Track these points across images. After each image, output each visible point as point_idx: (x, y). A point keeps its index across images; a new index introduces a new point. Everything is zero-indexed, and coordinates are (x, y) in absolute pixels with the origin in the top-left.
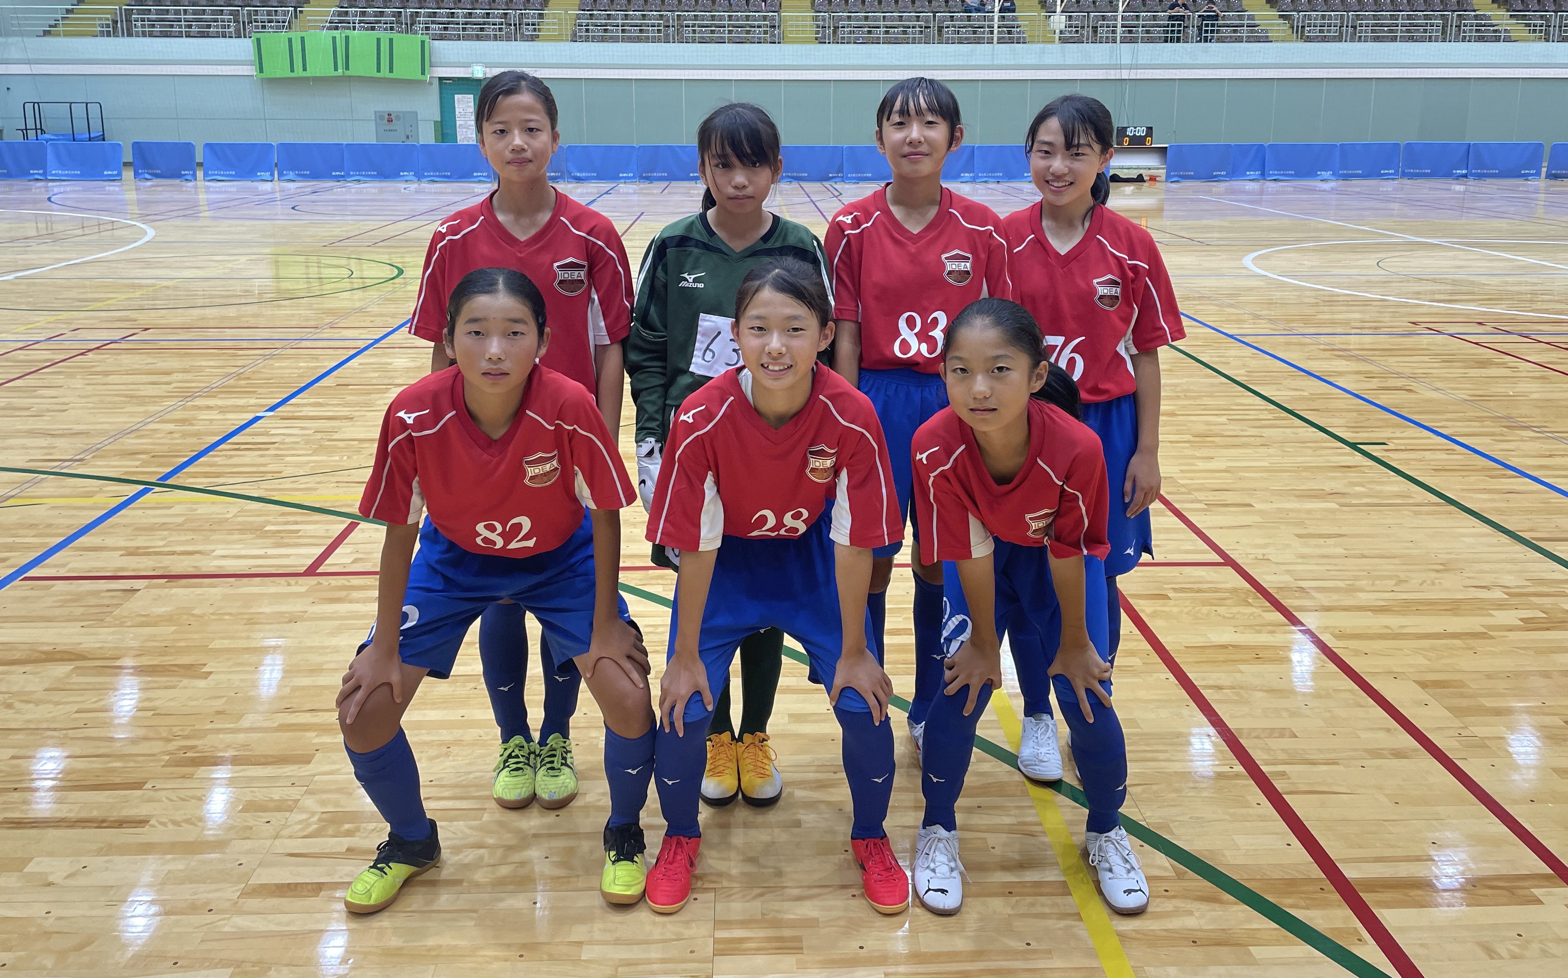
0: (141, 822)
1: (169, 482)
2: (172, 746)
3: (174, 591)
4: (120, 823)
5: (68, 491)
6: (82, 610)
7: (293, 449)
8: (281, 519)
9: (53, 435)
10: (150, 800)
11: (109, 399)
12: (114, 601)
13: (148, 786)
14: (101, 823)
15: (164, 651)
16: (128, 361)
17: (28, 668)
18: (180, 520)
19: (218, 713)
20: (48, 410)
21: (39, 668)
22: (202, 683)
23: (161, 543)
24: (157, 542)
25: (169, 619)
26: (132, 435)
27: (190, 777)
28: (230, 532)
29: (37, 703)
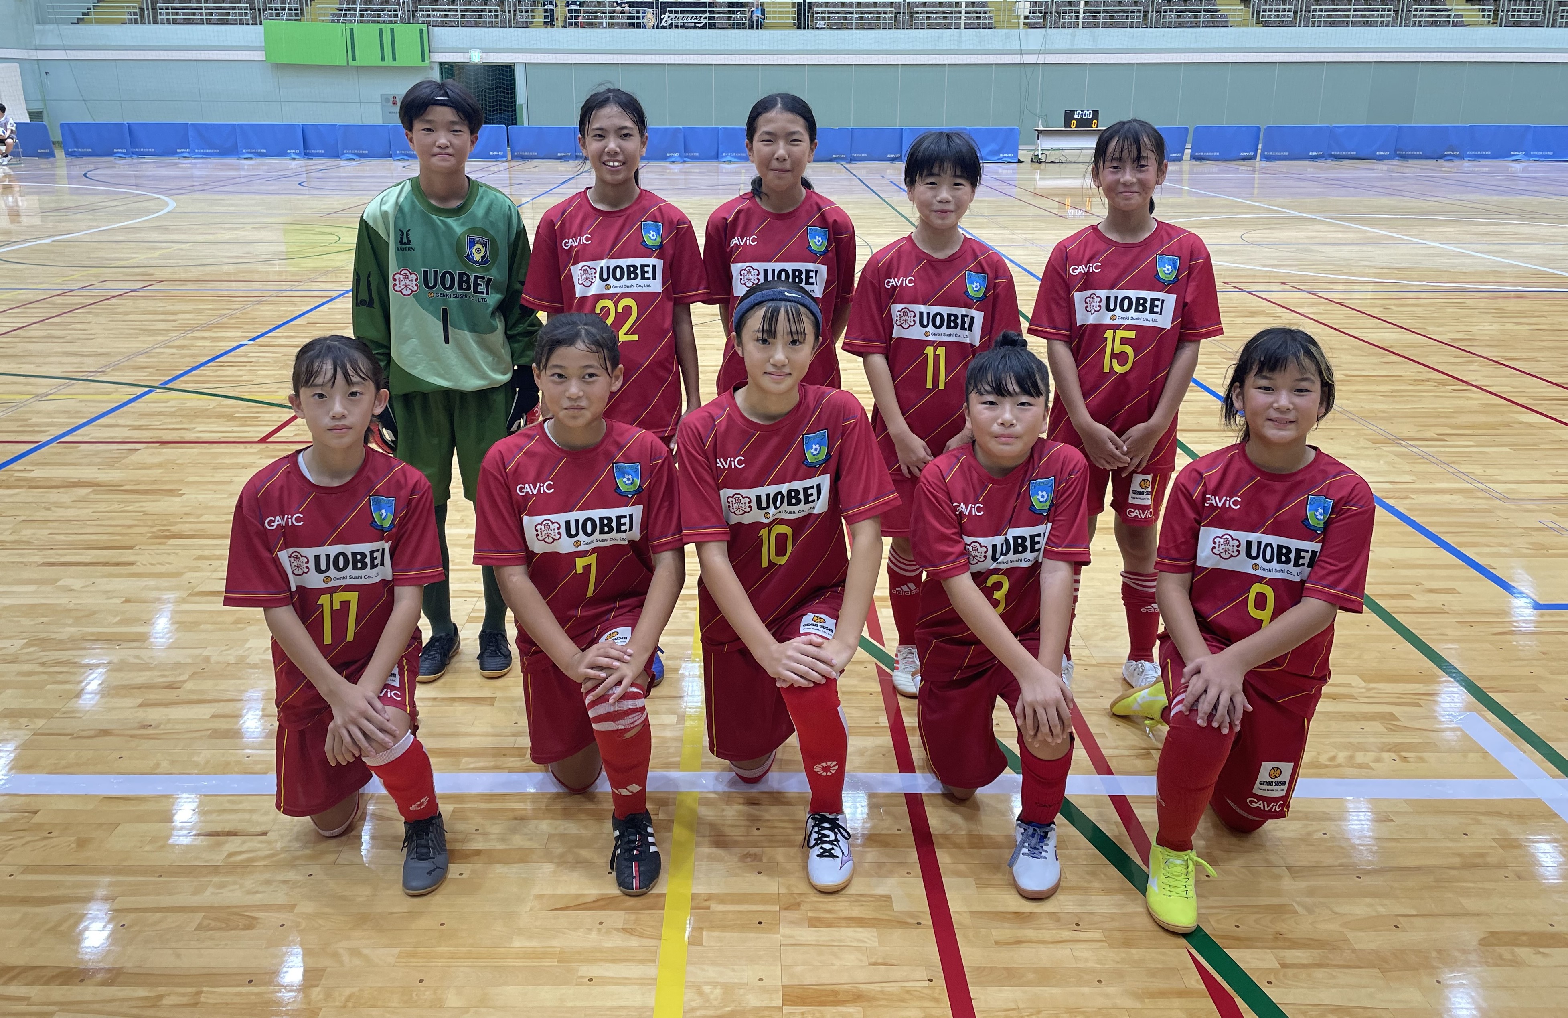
0: (132, 564)
1: (167, 386)
2: (154, 529)
3: (164, 450)
4: (117, 564)
5: (92, 391)
6: (99, 460)
7: (264, 366)
8: (247, 410)
9: (83, 356)
10: (136, 554)
11: (127, 331)
12: (122, 456)
13: (137, 547)
14: (105, 564)
15: (154, 482)
16: (143, 304)
17: (61, 490)
18: (173, 409)
19: (186, 514)
20: (79, 339)
21: (68, 490)
22: (177, 499)
23: (159, 423)
24: (155, 422)
25: (160, 465)
26: (144, 356)
27: (165, 544)
28: (209, 417)
29: (67, 508)
